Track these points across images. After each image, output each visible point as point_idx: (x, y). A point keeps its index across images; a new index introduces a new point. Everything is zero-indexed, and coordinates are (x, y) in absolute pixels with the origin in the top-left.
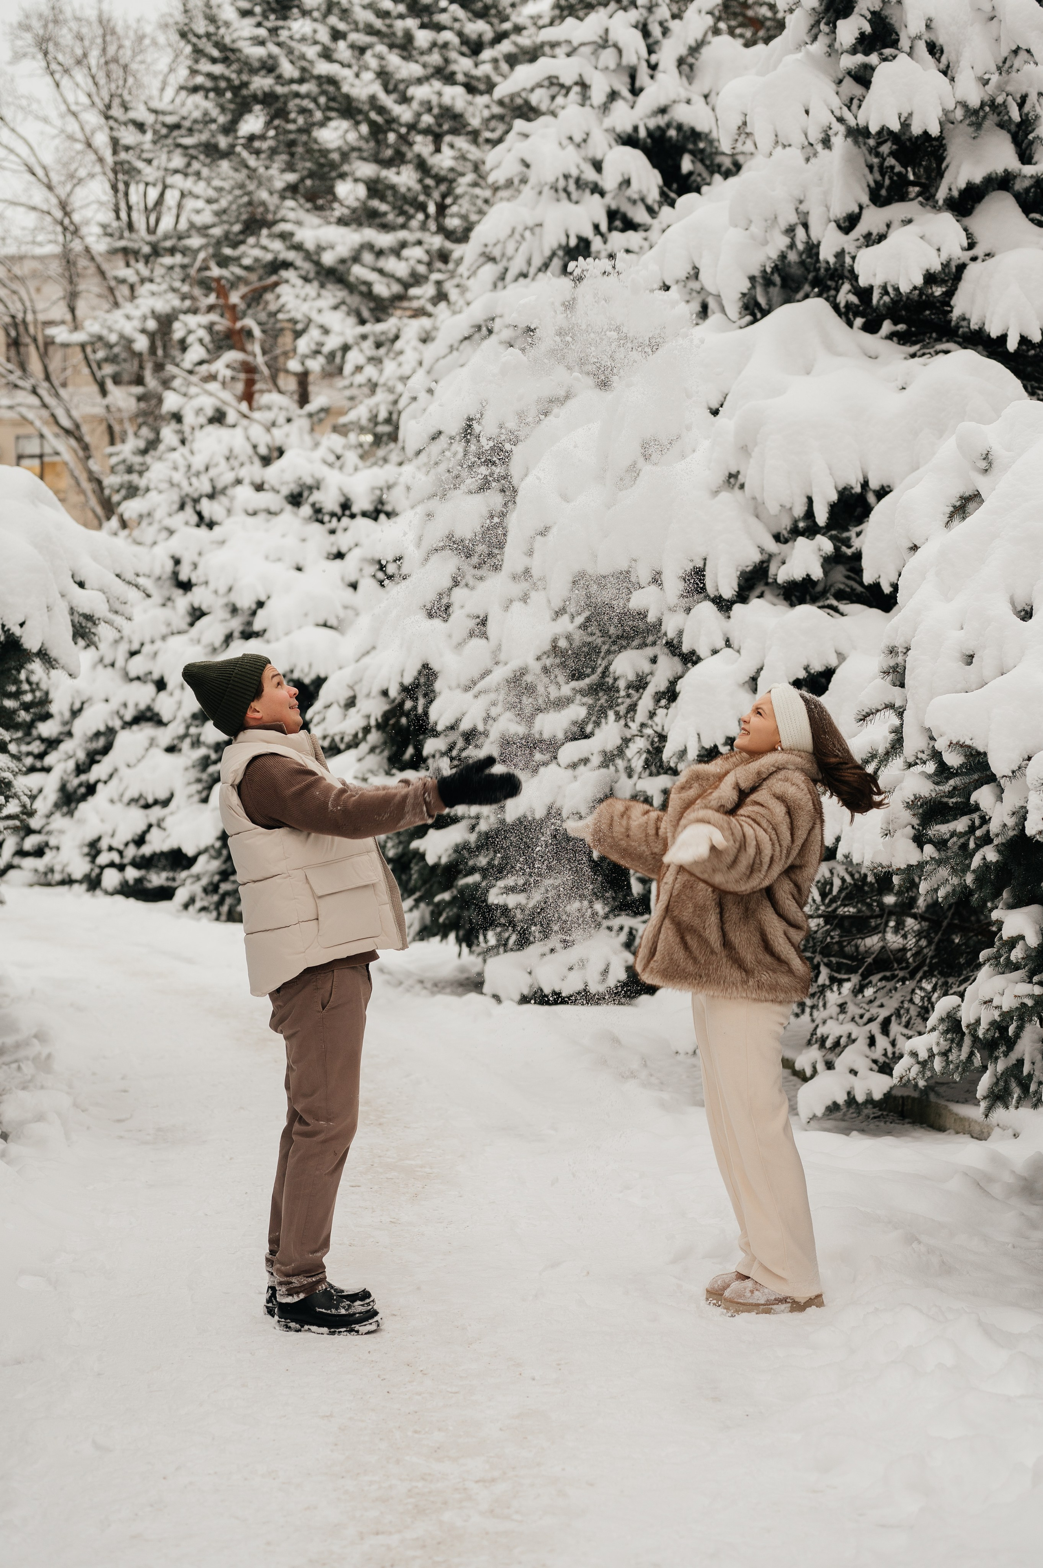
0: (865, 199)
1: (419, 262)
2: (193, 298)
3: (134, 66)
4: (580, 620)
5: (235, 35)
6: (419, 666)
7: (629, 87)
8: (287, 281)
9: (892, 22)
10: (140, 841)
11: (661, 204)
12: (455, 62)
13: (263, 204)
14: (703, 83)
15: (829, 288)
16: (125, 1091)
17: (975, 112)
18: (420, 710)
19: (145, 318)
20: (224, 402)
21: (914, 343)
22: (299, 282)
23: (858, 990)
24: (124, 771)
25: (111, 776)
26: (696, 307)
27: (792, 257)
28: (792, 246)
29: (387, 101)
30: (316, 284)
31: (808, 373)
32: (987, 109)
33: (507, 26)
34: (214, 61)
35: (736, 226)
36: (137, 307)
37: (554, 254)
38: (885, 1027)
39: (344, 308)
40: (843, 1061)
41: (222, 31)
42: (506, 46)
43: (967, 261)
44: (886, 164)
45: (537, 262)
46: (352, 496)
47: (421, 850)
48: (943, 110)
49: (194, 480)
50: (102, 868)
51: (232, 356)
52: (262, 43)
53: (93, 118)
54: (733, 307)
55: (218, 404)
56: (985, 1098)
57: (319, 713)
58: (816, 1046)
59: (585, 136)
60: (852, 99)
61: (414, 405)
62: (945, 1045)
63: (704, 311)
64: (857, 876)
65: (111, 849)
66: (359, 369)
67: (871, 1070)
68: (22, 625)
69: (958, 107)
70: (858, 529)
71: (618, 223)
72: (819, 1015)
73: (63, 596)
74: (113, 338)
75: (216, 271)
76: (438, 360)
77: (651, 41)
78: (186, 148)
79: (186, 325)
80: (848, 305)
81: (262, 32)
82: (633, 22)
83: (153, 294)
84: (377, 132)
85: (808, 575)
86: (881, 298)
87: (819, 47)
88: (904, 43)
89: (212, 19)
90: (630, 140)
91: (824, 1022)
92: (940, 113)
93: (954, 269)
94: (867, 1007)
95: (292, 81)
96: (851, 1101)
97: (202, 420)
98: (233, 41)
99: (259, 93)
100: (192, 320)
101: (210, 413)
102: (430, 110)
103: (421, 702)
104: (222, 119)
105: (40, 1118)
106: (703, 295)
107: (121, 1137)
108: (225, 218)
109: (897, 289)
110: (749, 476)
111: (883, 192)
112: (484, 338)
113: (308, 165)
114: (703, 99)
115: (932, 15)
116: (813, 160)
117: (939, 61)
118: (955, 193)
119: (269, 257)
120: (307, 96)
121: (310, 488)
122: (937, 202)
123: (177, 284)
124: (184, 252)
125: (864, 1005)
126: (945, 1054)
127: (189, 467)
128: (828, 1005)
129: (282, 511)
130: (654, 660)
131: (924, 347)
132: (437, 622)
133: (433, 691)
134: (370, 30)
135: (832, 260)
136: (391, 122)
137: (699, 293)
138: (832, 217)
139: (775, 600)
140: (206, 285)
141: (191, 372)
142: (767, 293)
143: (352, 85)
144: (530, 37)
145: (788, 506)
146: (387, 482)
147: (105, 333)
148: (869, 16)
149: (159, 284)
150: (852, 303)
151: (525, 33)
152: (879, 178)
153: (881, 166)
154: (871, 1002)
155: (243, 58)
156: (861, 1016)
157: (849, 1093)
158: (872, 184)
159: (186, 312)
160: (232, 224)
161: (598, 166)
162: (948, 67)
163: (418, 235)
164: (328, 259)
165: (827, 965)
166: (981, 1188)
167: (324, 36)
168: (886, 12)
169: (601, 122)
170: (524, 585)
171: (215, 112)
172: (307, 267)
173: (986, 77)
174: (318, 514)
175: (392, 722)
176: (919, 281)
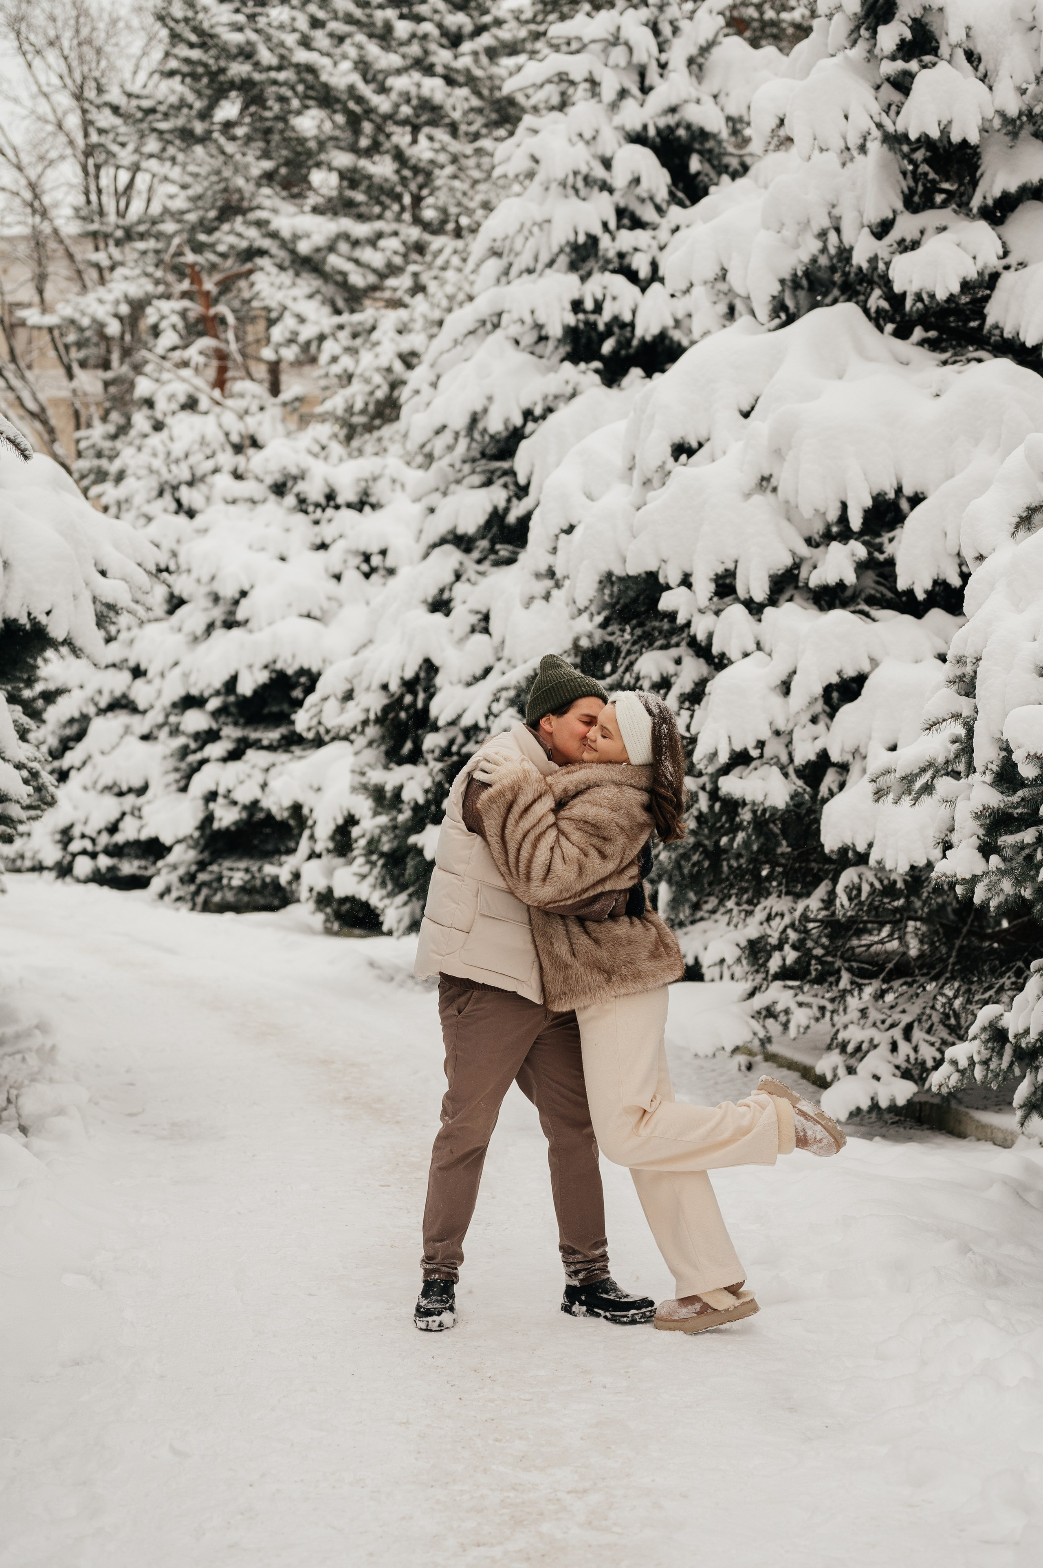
0: (899, 205)
1: (396, 253)
2: (167, 285)
3: (108, 49)
4: (599, 619)
5: (214, 21)
6: (420, 661)
7: (638, 85)
8: (262, 269)
9: (932, 29)
10: (113, 829)
11: (669, 203)
12: (434, 53)
13: (239, 191)
14: (712, 84)
15: (858, 293)
16: (132, 1084)
17: (1013, 121)
18: (420, 704)
19: (117, 303)
20: (197, 389)
21: (944, 350)
22: (274, 270)
23: (880, 995)
24: (97, 758)
25: (84, 763)
26: (723, 308)
27: (823, 261)
28: (824, 250)
29: (366, 91)
30: (291, 273)
31: (840, 378)
32: (1024, 118)
33: (487, 19)
34: (192, 46)
35: (768, 229)
36: (110, 291)
37: (561, 251)
38: (907, 1032)
39: (319, 297)
40: (865, 1067)
41: (201, 16)
42: (485, 40)
43: (1000, 270)
44: (920, 170)
45: (544, 258)
46: (338, 488)
47: (420, 845)
48: (983, 118)
49: (173, 467)
50: (74, 856)
51: (206, 342)
52: (240, 29)
53: (64, 100)
54: (763, 310)
55: (191, 390)
56: (1021, 1107)
57: (316, 705)
58: (837, 1051)
59: (594, 133)
60: (890, 105)
61: (417, 398)
62: (986, 1054)
63: (731, 313)
64: (886, 882)
65: (83, 836)
66: (334, 359)
67: (894, 1075)
68: (48, 613)
69: (997, 117)
70: (891, 535)
71: (626, 221)
72: (839, 1020)
73: (87, 584)
74: (85, 322)
75: (190, 257)
76: (441, 354)
77: (661, 39)
78: (161, 132)
79: (159, 310)
80: (879, 311)
81: (241, 18)
82: (644, 20)
83: (126, 278)
84: (354, 122)
85: (841, 580)
86: (914, 304)
87: (859, 51)
88: (944, 50)
89: (190, 4)
90: (638, 138)
91: (846, 1027)
92: (980, 122)
93: (987, 278)
94: (889, 1012)
95: (270, 68)
96: (875, 1106)
97: (175, 406)
98: (212, 27)
99: (237, 80)
100: (165, 306)
101: (182, 399)
102: (408, 101)
103: (421, 696)
104: (198, 105)
105: (61, 1111)
106: (730, 297)
107: (136, 1132)
108: (200, 203)
109: (932, 296)
110: (783, 479)
111: (916, 199)
112: (488, 333)
113: (285, 153)
114: (712, 100)
115: (971, 23)
116: (849, 165)
117: (976, 69)
118: (990, 202)
119: (244, 244)
120: (285, 83)
121: (295, 479)
122: (971, 210)
123: (151, 269)
124: (158, 236)
125: (886, 1011)
126: (986, 1063)
127: (169, 454)
128: (849, 1010)
129: (264, 501)
130: (678, 662)
131: (955, 354)
132: (439, 616)
133: (434, 686)
134: (350, 19)
135: (865, 266)
136: (369, 111)
137: (726, 294)
138: (866, 222)
139: (805, 604)
140: (180, 271)
141: (164, 358)
142: (795, 297)
143: (331, 74)
144: (510, 30)
145: (822, 510)
146: (372, 473)
147: (77, 316)
148: (910, 23)
149: (132, 268)
150: (884, 310)
151: (505, 26)
152: (912, 184)
153: (914, 172)
154: (892, 1007)
155: (221, 44)
156: (883, 1022)
157: (872, 1099)
158: (906, 191)
159: (159, 297)
160: (207, 210)
161: (607, 164)
162: (985, 76)
163: (394, 226)
164: (304, 247)
165: (850, 970)
166: (1021, 1197)
167: (303, 23)
168: (926, 20)
169: (611, 120)
170: (549, 583)
171: (190, 97)
172: (282, 254)
173: (1024, 86)
174: (302, 503)
175: (391, 716)
176: (956, 289)
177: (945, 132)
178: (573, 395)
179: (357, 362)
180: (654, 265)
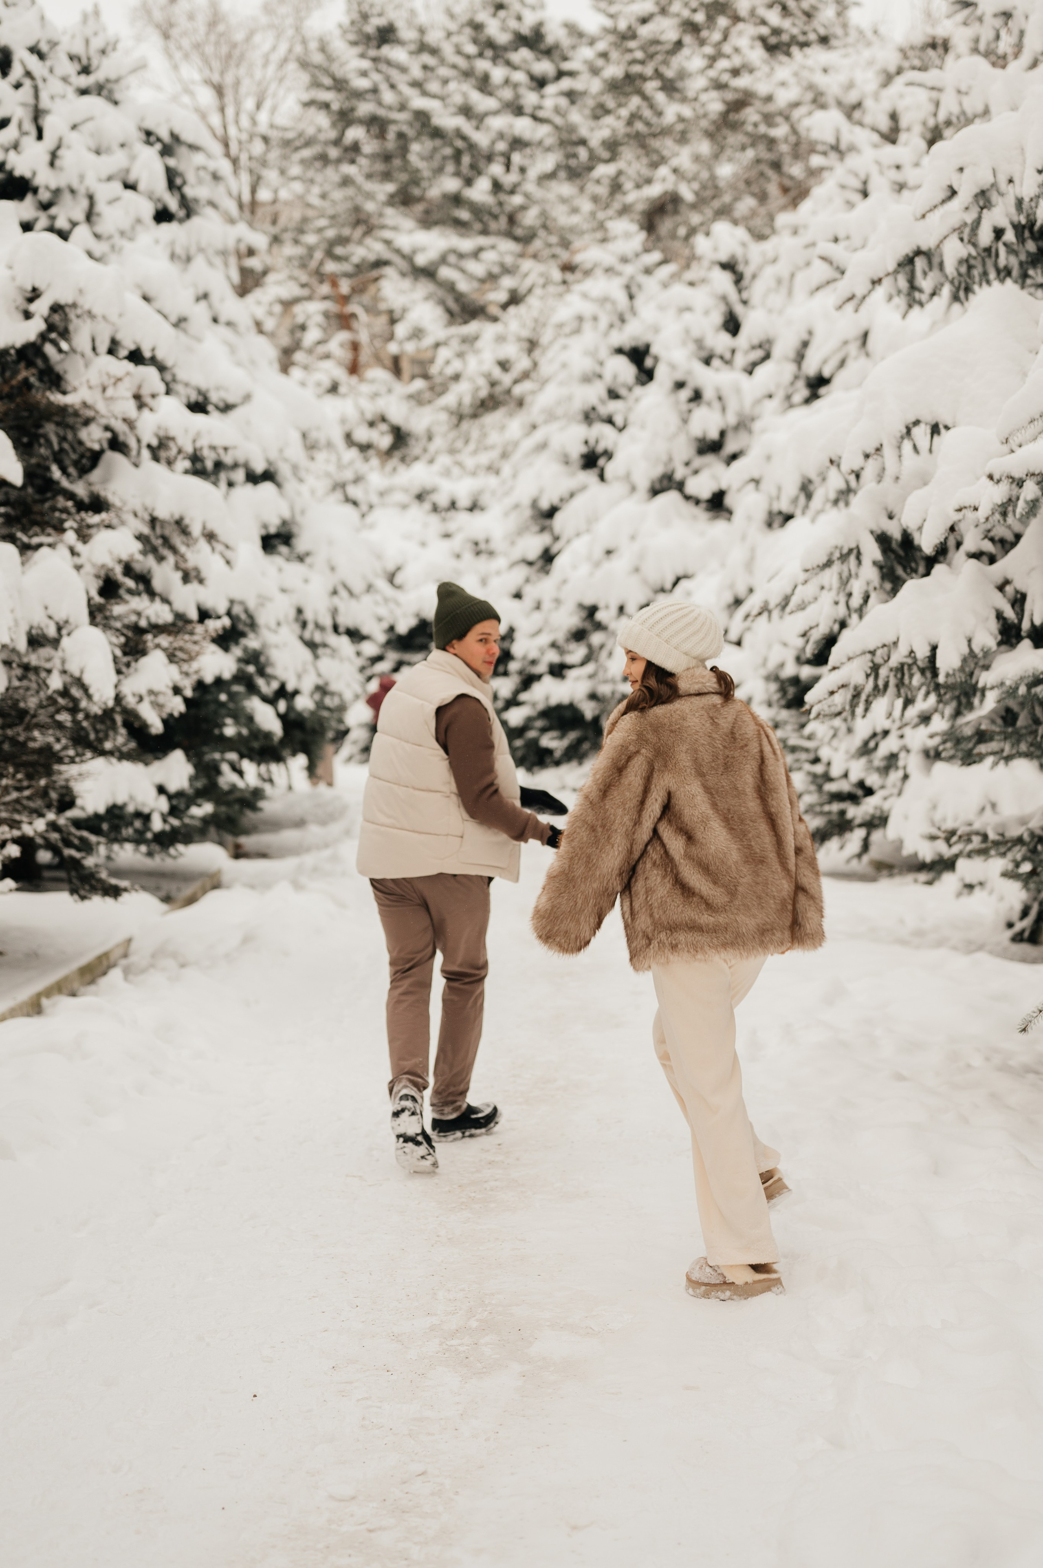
1: (494, 263)
2: (312, 289)
5: (345, 67)
8: (387, 276)
12: (524, 96)
22: (397, 277)
26: (629, 487)
30: (411, 280)
34: (328, 88)
39: (432, 299)
51: (342, 336)
71: (612, 396)
75: (330, 267)
79: (305, 310)
81: (366, 64)
83: (278, 283)
90: (619, 351)
95: (390, 108)
98: (345, 74)
100: (310, 307)
102: (503, 138)
104: (333, 135)
108: (337, 221)
113: (404, 177)
119: (372, 257)
123: (297, 273)
136: (472, 147)
140: (319, 275)
141: (310, 351)
143: (440, 118)
155: (351, 87)
160: (342, 227)
164: (421, 260)
167: (417, 72)
169: (605, 339)
172: (402, 264)
179: (465, 364)
180: (626, 419)
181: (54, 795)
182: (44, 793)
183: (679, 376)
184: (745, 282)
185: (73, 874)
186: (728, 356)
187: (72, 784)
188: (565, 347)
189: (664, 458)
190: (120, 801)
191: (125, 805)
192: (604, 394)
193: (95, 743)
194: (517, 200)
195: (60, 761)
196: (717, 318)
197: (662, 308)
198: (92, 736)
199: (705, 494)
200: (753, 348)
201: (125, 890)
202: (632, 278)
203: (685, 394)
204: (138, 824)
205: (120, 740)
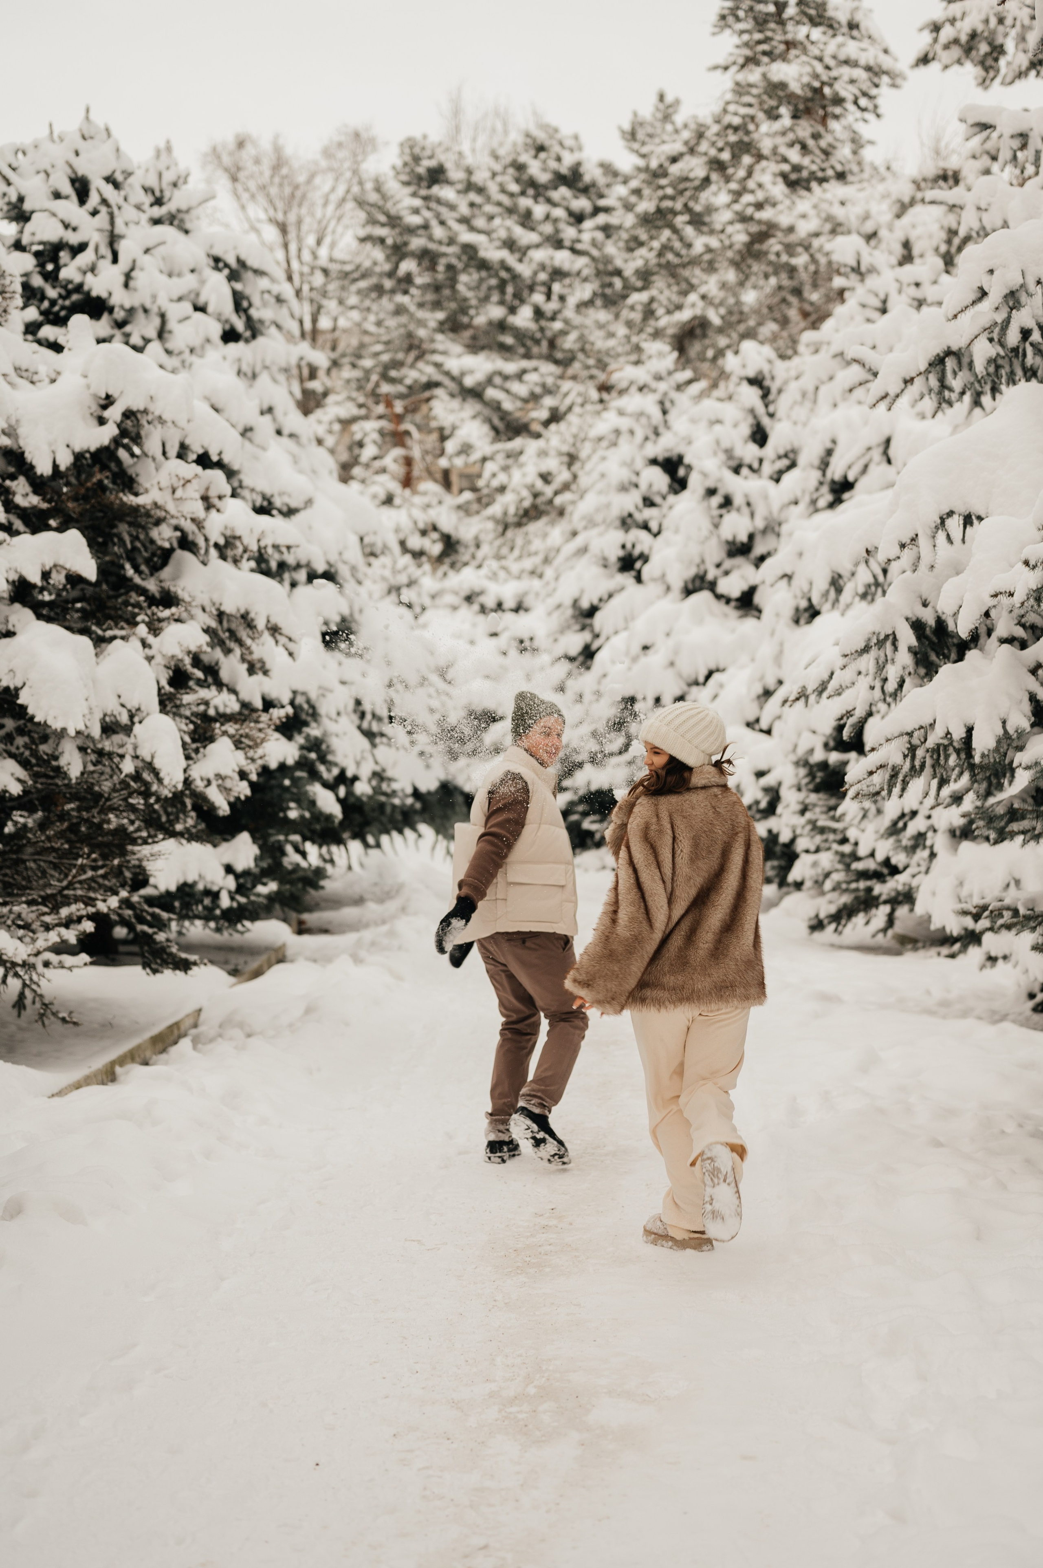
1: (536, 384)
2: (368, 409)
5: (398, 205)
8: (438, 397)
12: (563, 231)
13: (420, 336)
19: (331, 423)
20: (392, 489)
22: (447, 398)
26: (664, 587)
27: (699, 574)
28: (699, 570)
29: (511, 260)
30: (459, 400)
31: (701, 625)
33: (602, 203)
34: (383, 225)
39: (480, 418)
41: (389, 202)
42: (601, 219)
46: (503, 598)
51: (397, 452)
52: (416, 211)
55: (388, 490)
71: (647, 504)
75: (386, 388)
79: (362, 428)
81: (417, 202)
83: (338, 403)
84: (501, 284)
89: (378, 189)
95: (440, 243)
98: (398, 211)
99: (415, 249)
100: (367, 425)
101: (382, 496)
102: (544, 269)
104: (387, 267)
108: (391, 346)
110: (677, 663)
113: (453, 305)
119: (424, 379)
123: (354, 394)
129: (460, 607)
134: (499, 204)
136: (515, 277)
138: (712, 562)
140: (375, 396)
141: (367, 466)
143: (486, 249)
149: (340, 395)
155: (403, 224)
159: (361, 418)
160: (396, 352)
163: (535, 363)
164: (469, 382)
167: (464, 210)
169: (640, 451)
171: (381, 260)
172: (452, 385)
177: (734, 537)
178: (622, 589)
179: (510, 476)
180: (660, 526)
181: (128, 874)
182: (118, 872)
183: (711, 484)
184: (771, 397)
185: (146, 948)
186: (756, 465)
187: (145, 863)
188: (604, 459)
189: (697, 560)
190: (190, 880)
191: (195, 883)
192: (640, 503)
193: (167, 825)
194: (558, 325)
195: (134, 842)
196: (745, 429)
197: (693, 421)
198: (164, 819)
199: (736, 593)
200: (780, 457)
201: (195, 964)
202: (665, 394)
203: (716, 500)
204: (207, 901)
205: (190, 822)
